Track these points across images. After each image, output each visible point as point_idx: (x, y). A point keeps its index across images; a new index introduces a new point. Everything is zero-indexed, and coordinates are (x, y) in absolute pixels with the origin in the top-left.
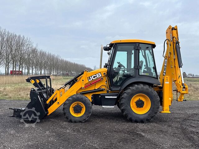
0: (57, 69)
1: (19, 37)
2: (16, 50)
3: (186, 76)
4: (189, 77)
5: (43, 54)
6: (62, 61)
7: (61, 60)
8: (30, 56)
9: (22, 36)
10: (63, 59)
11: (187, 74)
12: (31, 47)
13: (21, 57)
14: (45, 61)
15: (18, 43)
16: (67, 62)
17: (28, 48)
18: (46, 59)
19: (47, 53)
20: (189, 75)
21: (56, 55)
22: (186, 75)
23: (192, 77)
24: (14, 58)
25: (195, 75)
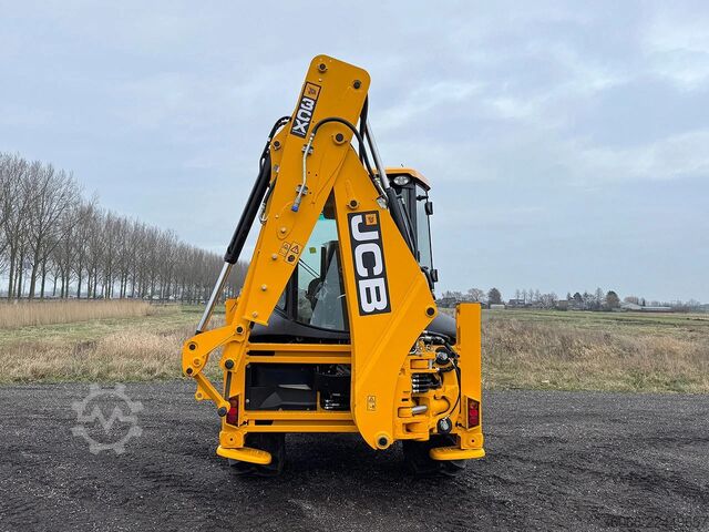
0: (166, 280)
1: (36, 167)
2: (23, 211)
3: (619, 307)
4: (629, 310)
5: (117, 227)
6: (183, 250)
7: (178, 246)
8: (74, 234)
9: (44, 166)
10: (186, 242)
11: (622, 298)
12: (76, 204)
13: (41, 236)
14: (124, 251)
15: (30, 188)
16: (201, 254)
17: (67, 205)
18: (127, 242)
19: (132, 224)
20: (629, 300)
21: (162, 230)
22: (618, 300)
23: (639, 308)
24: (17, 238)
25: (647, 300)
